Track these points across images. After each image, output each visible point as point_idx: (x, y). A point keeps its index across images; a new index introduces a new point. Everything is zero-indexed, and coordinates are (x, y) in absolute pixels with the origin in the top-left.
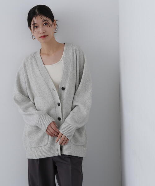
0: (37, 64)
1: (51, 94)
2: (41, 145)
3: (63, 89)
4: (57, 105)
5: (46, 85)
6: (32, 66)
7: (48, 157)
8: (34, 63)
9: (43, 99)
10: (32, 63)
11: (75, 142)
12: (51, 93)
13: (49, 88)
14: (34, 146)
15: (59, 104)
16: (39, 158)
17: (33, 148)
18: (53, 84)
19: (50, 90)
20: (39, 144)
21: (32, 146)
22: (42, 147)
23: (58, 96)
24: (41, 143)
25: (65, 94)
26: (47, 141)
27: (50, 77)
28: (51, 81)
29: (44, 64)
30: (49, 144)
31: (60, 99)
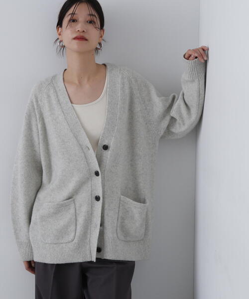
0: (59, 101)
1: (83, 155)
2: (62, 242)
3: (106, 148)
4: (93, 174)
5: (75, 139)
6: (50, 102)
7: (73, 262)
8: (53, 98)
9: (69, 163)
10: (49, 96)
11: (124, 237)
12: (85, 154)
13: (80, 144)
14: (49, 242)
15: (97, 174)
16: (56, 263)
17: (47, 245)
18: (87, 139)
19: (82, 149)
20: (58, 239)
21: (46, 241)
22: (64, 245)
23: (96, 159)
24: (62, 237)
25: (109, 157)
26: (73, 234)
27: (83, 127)
28: (84, 133)
29: (72, 103)
30: (76, 241)
31: (100, 165)
